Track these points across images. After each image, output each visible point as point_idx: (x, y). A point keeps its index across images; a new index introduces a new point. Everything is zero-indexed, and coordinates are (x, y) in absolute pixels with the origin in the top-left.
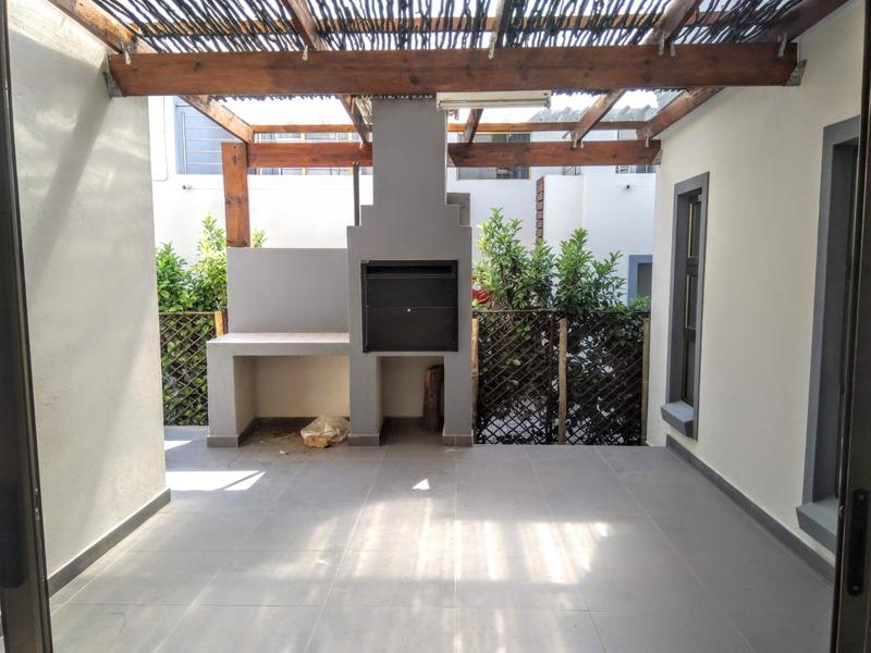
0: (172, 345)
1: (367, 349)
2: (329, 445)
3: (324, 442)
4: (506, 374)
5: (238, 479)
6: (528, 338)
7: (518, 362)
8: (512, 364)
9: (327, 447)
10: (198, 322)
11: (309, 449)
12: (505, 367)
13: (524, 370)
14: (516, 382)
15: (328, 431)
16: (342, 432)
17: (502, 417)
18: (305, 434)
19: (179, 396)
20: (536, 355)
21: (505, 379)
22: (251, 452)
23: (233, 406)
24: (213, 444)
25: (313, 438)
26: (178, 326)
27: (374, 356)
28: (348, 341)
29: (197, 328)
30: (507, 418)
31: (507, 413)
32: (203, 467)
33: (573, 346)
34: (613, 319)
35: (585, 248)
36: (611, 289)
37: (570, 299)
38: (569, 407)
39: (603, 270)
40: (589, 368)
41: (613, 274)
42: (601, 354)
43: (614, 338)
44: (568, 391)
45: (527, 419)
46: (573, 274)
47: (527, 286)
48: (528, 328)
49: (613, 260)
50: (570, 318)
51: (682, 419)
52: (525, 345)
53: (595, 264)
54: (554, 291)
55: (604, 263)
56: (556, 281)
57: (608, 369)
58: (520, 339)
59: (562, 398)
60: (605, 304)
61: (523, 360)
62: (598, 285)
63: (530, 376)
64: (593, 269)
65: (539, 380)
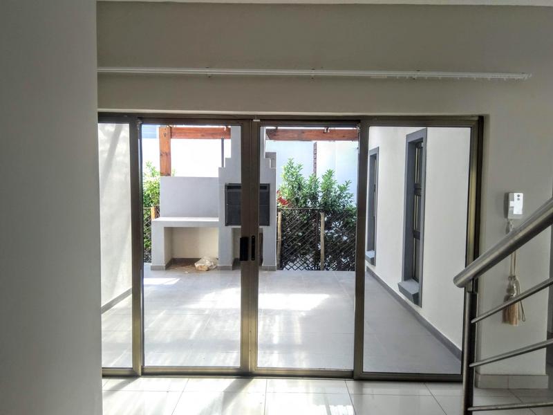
1: (227, 224)
2: (209, 270)
3: (206, 268)
4: (295, 240)
6: (305, 222)
7: (301, 234)
8: (298, 235)
9: (207, 270)
11: (198, 271)
12: (294, 236)
13: (304, 238)
14: (300, 244)
15: (208, 263)
16: (215, 264)
18: (197, 265)
20: (309, 231)
21: (295, 242)
22: (170, 273)
23: (163, 251)
24: (154, 269)
25: (201, 267)
27: (230, 227)
28: (218, 221)
31: (295, 260)
33: (328, 226)
34: (347, 214)
35: (332, 178)
36: (346, 199)
37: (325, 203)
38: (326, 256)
39: (342, 189)
40: (337, 238)
41: (347, 192)
42: (342, 230)
43: (348, 223)
44: (325, 249)
45: (305, 262)
46: (327, 191)
47: (305, 197)
48: (305, 217)
49: (347, 184)
50: (327, 212)
51: (370, 257)
52: (304, 226)
53: (338, 186)
54: (320, 199)
55: (342, 186)
56: (321, 194)
57: (345, 238)
58: (302, 222)
59: (322, 252)
60: (344, 206)
61: (303, 233)
62: (339, 197)
63: (306, 241)
64: (337, 189)
65: (311, 243)
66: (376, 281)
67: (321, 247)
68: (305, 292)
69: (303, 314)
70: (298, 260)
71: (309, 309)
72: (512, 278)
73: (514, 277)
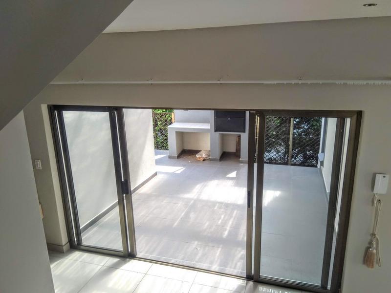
0: (159, 123)
1: (216, 131)
2: (204, 160)
3: (202, 159)
4: (270, 137)
5: (177, 169)
6: (278, 125)
7: (275, 133)
8: (272, 133)
9: (203, 161)
10: (167, 116)
11: (198, 161)
12: (270, 135)
13: (277, 136)
14: (274, 140)
15: (204, 155)
16: (209, 156)
17: (269, 152)
18: (197, 156)
19: (162, 139)
20: (282, 131)
21: (270, 139)
22: (181, 161)
23: (175, 147)
24: (170, 157)
25: (199, 158)
26: (161, 117)
27: (218, 133)
28: (209, 128)
29: (167, 118)
30: (270, 153)
31: (270, 151)
32: (167, 165)
33: (296, 127)
44: (293, 144)
48: (279, 121)
51: (320, 160)
52: (278, 127)
58: (276, 125)
59: (291, 147)
61: (277, 132)
63: (279, 138)
72: (373, 235)
73: (375, 235)
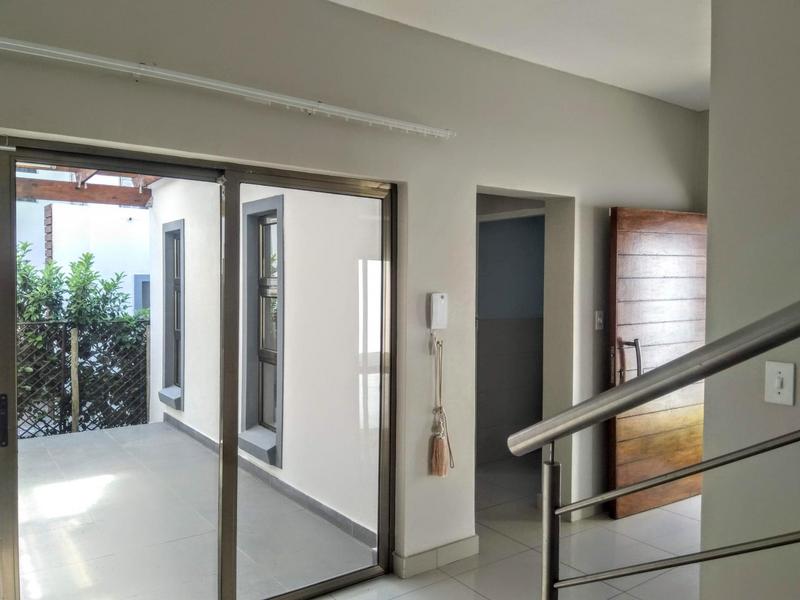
4: (19, 380)
6: (39, 347)
7: (30, 369)
8: (24, 371)
12: (17, 375)
13: (37, 376)
14: (28, 388)
20: (48, 362)
33: (84, 352)
34: (120, 327)
35: (93, 268)
36: (117, 303)
37: (80, 312)
38: (82, 404)
39: (109, 287)
40: (100, 370)
41: (119, 291)
42: (110, 357)
43: (121, 343)
44: (81, 391)
45: (41, 420)
46: (82, 291)
47: (38, 301)
48: (40, 338)
49: (118, 279)
50: (81, 328)
51: (174, 398)
52: (37, 354)
53: (102, 282)
54: (65, 305)
55: (110, 282)
56: (66, 296)
57: (116, 370)
58: (32, 348)
59: (75, 398)
60: (113, 315)
61: (36, 367)
62: (105, 300)
63: (42, 381)
64: (100, 286)
65: (52, 384)
66: (185, 436)
67: (72, 387)
68: (62, 478)
69: (76, 523)
70: (25, 417)
71: (83, 509)
72: (438, 410)
73: (441, 408)
